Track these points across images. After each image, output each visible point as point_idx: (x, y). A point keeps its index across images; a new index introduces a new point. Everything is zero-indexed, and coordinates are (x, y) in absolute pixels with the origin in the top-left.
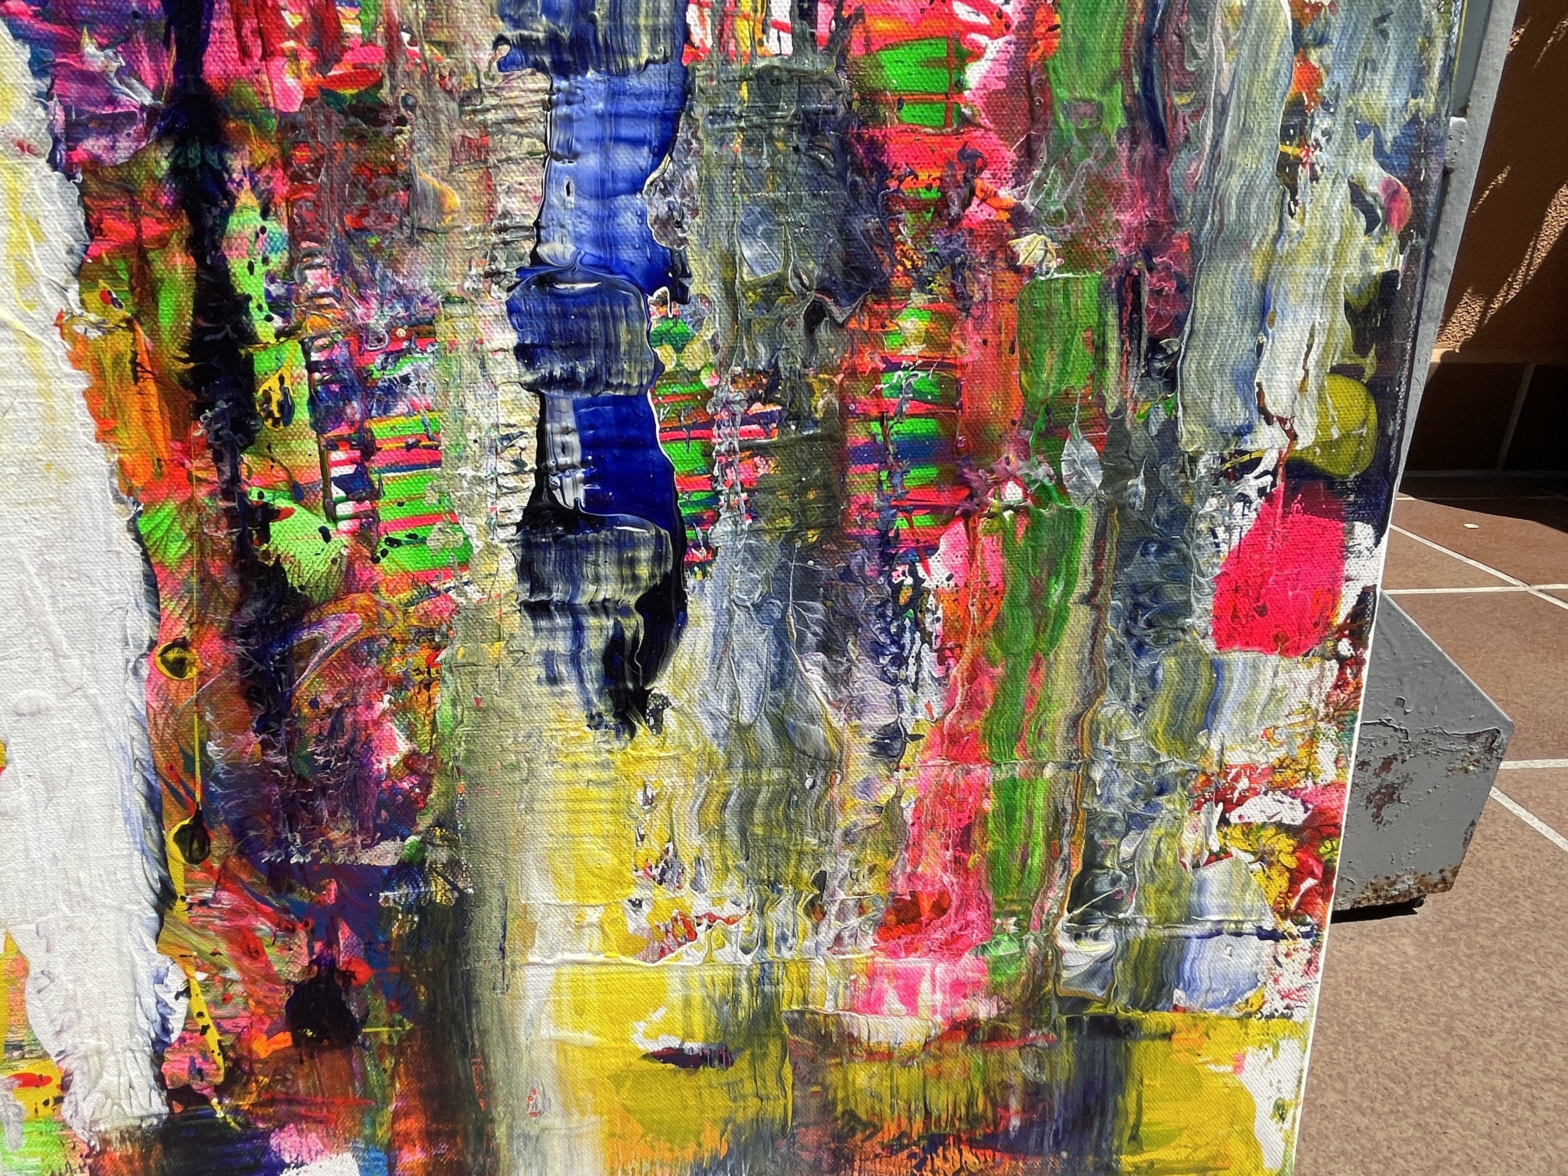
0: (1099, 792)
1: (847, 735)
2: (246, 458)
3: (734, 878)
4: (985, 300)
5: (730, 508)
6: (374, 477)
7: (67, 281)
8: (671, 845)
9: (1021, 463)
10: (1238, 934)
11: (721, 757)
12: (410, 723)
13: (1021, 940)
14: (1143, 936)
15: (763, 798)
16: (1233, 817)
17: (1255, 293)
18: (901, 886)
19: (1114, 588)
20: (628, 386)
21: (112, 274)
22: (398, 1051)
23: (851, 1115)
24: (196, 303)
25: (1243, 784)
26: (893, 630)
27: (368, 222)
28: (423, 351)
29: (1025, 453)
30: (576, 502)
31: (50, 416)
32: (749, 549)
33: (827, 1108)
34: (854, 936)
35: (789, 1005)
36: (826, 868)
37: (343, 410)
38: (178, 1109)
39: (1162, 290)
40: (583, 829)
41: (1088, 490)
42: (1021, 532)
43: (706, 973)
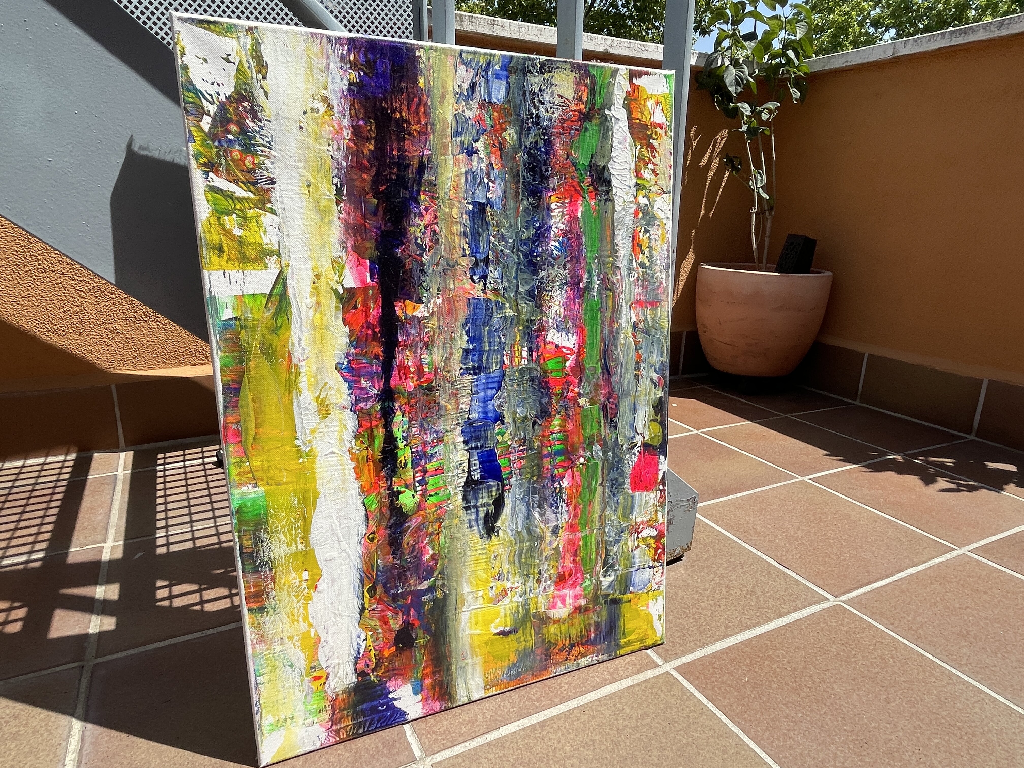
0: (607, 535)
1: (545, 530)
2: (394, 479)
3: (517, 575)
4: (573, 415)
5: (515, 474)
6: (427, 479)
7: (352, 439)
8: (501, 569)
9: (583, 453)
10: (644, 568)
11: (514, 542)
12: (433, 546)
13: (591, 580)
14: (621, 573)
15: (524, 551)
16: (640, 536)
17: (632, 405)
18: (560, 570)
19: (607, 480)
20: (490, 447)
21: (363, 436)
22: (426, 646)
23: (550, 642)
24: (384, 440)
25: (641, 527)
26: (555, 499)
27: (428, 415)
28: (440, 445)
29: (584, 450)
30: (477, 478)
31: (344, 475)
32: (520, 484)
33: (543, 641)
34: (549, 587)
35: (532, 611)
36: (541, 568)
37: (420, 463)
38: (360, 679)
39: (612, 407)
40: (478, 568)
41: (599, 457)
42: (585, 470)
43: (510, 605)
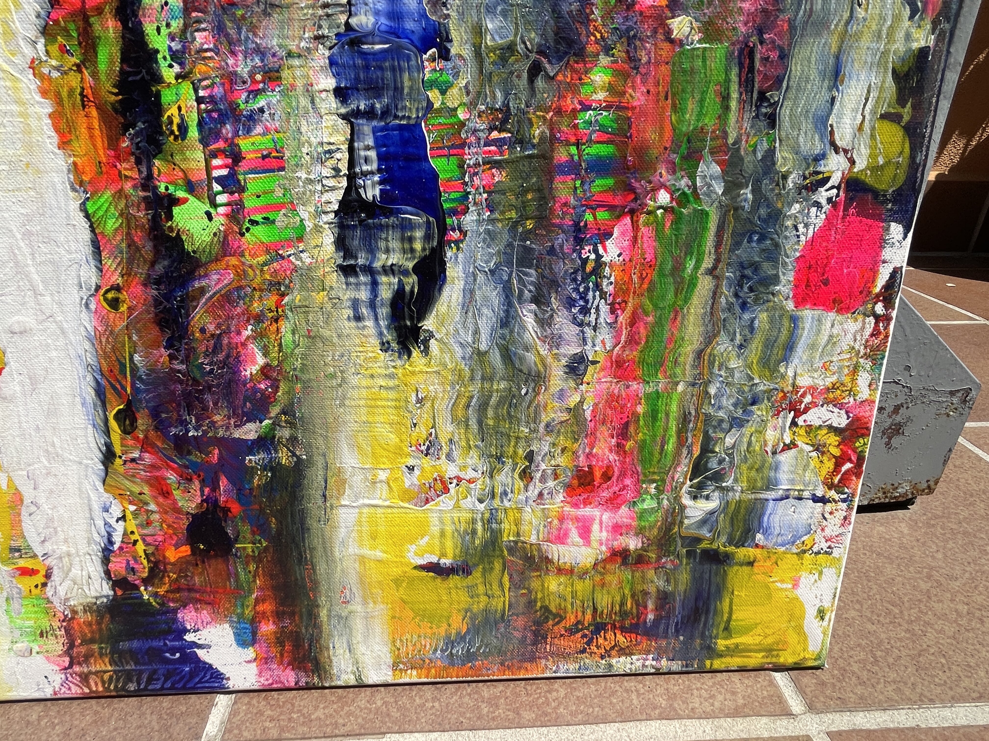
0: (713, 402)
1: (549, 360)
2: (157, 162)
3: (474, 453)
4: (649, 62)
5: (475, 204)
6: (241, 177)
7: (36, 37)
8: (433, 430)
9: (670, 177)
10: (800, 499)
11: (467, 373)
12: (265, 346)
13: (658, 499)
14: (737, 498)
15: (493, 401)
16: (800, 421)
17: (832, 61)
18: (582, 461)
19: (729, 264)
20: (409, 118)
21: (66, 32)
22: (258, 560)
23: (546, 609)
24: (122, 53)
25: (808, 399)
26: (581, 290)
28: (273, 90)
29: (673, 170)
30: (374, 197)
31: (28, 131)
32: (488, 232)
33: (531, 603)
34: (550, 493)
35: (507, 537)
36: (534, 448)
37: (220, 131)
38: (119, 593)
39: (769, 57)
40: (377, 418)
41: (714, 196)
42: (668, 224)
43: (456, 515)
